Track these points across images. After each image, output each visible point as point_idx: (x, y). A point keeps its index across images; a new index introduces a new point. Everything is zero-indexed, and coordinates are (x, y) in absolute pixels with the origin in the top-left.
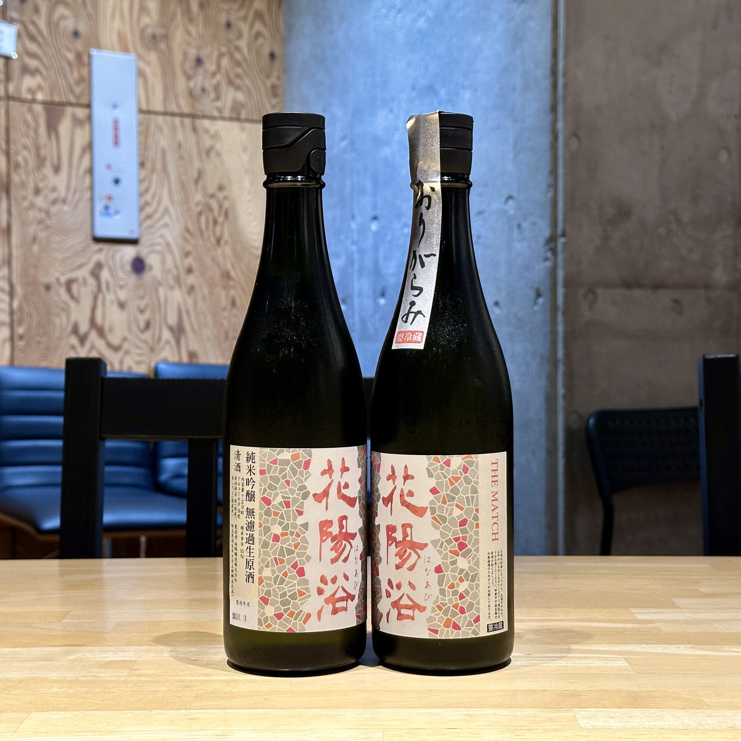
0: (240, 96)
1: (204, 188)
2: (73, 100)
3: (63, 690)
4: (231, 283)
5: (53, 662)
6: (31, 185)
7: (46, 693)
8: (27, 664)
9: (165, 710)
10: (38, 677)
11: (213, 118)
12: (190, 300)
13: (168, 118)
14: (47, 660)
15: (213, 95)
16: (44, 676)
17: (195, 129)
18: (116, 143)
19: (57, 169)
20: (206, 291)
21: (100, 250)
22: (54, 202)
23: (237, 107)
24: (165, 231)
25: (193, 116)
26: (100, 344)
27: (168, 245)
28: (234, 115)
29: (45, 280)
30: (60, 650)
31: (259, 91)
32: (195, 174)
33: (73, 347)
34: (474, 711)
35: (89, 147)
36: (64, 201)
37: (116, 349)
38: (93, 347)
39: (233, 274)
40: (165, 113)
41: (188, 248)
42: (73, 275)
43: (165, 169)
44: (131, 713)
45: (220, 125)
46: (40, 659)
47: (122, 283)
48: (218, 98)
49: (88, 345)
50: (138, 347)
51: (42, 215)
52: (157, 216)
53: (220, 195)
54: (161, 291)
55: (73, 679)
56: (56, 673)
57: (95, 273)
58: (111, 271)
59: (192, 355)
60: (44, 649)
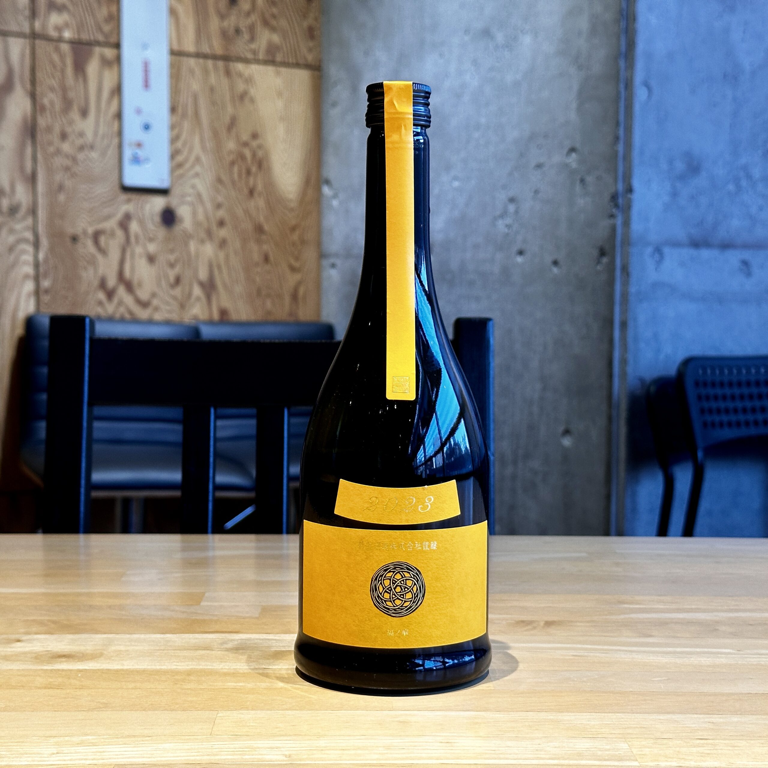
0: (276, 38)
1: (238, 137)
2: (101, 38)
3: (241, 684)
4: (264, 237)
5: (214, 652)
6: (57, 130)
7: (224, 688)
8: (185, 653)
9: (367, 711)
10: (207, 669)
11: (246, 61)
12: (222, 255)
13: (201, 61)
14: (206, 649)
15: (246, 36)
16: (210, 667)
17: (228, 73)
18: (146, 85)
19: (84, 113)
20: (238, 245)
21: (129, 201)
22: (81, 148)
23: (272, 49)
24: (197, 181)
25: (226, 58)
26: (129, 300)
27: (199, 196)
28: (270, 58)
29: (70, 230)
30: (214, 638)
31: (296, 33)
32: (227, 120)
33: (100, 303)
34: (716, 719)
35: (118, 90)
36: (92, 147)
37: (144, 305)
38: (121, 303)
39: (266, 227)
40: (198, 55)
41: (220, 199)
42: (101, 226)
43: (196, 114)
44: (330, 713)
45: (255, 70)
46: (197, 648)
47: (151, 235)
48: (252, 39)
49: (116, 300)
50: (168, 303)
51: (68, 162)
52: (187, 166)
53: (254, 144)
54: (193, 246)
55: (246, 671)
56: (223, 664)
57: (124, 224)
58: (141, 222)
59: (223, 313)
60: (196, 635)
